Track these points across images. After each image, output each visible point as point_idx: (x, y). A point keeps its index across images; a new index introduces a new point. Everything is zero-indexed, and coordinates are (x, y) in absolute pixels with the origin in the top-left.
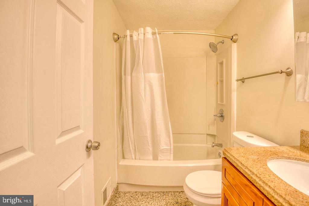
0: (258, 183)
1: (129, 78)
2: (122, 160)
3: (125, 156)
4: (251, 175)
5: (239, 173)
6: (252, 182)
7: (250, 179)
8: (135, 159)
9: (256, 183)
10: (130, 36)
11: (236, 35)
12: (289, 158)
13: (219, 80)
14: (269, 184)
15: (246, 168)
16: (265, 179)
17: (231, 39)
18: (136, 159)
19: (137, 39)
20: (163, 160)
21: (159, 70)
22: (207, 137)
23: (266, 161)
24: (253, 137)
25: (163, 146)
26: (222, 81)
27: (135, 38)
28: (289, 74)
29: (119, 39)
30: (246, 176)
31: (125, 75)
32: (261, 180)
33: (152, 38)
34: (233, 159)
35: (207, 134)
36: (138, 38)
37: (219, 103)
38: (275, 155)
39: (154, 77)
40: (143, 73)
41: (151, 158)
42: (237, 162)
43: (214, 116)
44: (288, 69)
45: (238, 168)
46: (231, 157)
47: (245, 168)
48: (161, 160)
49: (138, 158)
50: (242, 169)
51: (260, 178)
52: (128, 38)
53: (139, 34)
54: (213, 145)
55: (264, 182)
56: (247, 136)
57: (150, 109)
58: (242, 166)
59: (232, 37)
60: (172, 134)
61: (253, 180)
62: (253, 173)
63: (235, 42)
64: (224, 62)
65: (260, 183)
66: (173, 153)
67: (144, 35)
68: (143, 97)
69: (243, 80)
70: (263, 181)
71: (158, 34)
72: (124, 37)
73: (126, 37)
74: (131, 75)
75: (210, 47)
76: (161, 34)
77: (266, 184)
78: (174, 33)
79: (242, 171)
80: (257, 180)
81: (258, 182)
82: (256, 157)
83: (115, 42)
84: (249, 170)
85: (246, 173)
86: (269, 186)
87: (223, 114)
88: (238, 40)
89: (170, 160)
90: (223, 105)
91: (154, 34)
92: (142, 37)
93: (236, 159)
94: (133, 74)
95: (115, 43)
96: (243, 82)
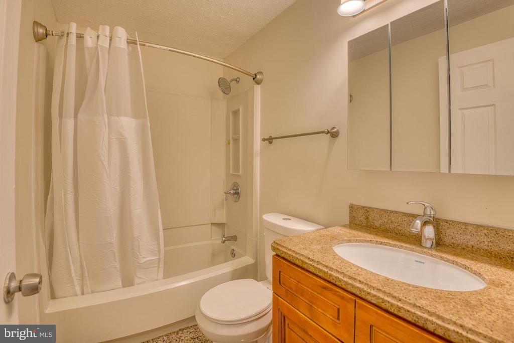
0: (342, 280)
1: (70, 123)
2: (51, 302)
3: (58, 293)
4: (330, 272)
5: (307, 274)
6: (332, 281)
7: (327, 278)
8: (83, 294)
9: (340, 281)
10: (77, 37)
11: (261, 73)
12: (350, 241)
13: (232, 138)
14: (358, 278)
15: (319, 263)
16: (349, 272)
17: (254, 79)
18: (85, 292)
19: (95, 46)
20: (144, 282)
21: (137, 113)
22: (211, 228)
23: (332, 249)
24: (290, 219)
25: (146, 257)
26: (236, 140)
27: (89, 42)
28: (334, 135)
29: (47, 36)
30: (320, 274)
31: (61, 115)
32: (345, 275)
33: (127, 50)
34: (294, 255)
35: (212, 224)
36: (97, 44)
37: (231, 172)
38: (336, 239)
39: (128, 124)
40: (106, 116)
41: (120, 284)
42: (302, 258)
43: (226, 193)
44: (334, 128)
45: (305, 266)
46: (289, 253)
47: (317, 265)
48: (139, 284)
49: (90, 290)
50: (314, 266)
51: (343, 273)
52: (73, 40)
53: (98, 37)
54: (224, 239)
55: (351, 278)
56: (284, 219)
57: (118, 189)
58: (311, 263)
59: (254, 76)
60: (162, 230)
61: (334, 278)
62: (332, 269)
63: (258, 83)
64: (240, 111)
65: (345, 279)
66: (163, 265)
67: (111, 40)
68: (106, 164)
69: (270, 140)
70: (349, 276)
71: (140, 45)
72: (62, 36)
73: (68, 36)
74: (76, 117)
75: (220, 86)
76: (144, 45)
77: (355, 279)
78: (169, 50)
79: (312, 269)
80: (341, 277)
81: (343, 278)
82: (319, 247)
83: (36, 41)
84: (324, 266)
85: (321, 270)
86: (359, 281)
87: (238, 190)
88: (263, 81)
89: (157, 280)
90: (239, 175)
91: (132, 42)
92: (104, 43)
93: (298, 253)
94: (81, 116)
95: (36, 44)
96: (271, 143)
